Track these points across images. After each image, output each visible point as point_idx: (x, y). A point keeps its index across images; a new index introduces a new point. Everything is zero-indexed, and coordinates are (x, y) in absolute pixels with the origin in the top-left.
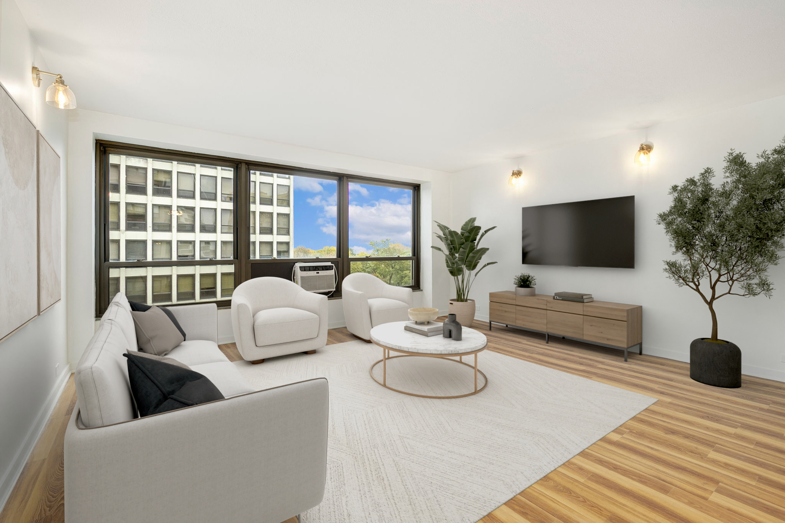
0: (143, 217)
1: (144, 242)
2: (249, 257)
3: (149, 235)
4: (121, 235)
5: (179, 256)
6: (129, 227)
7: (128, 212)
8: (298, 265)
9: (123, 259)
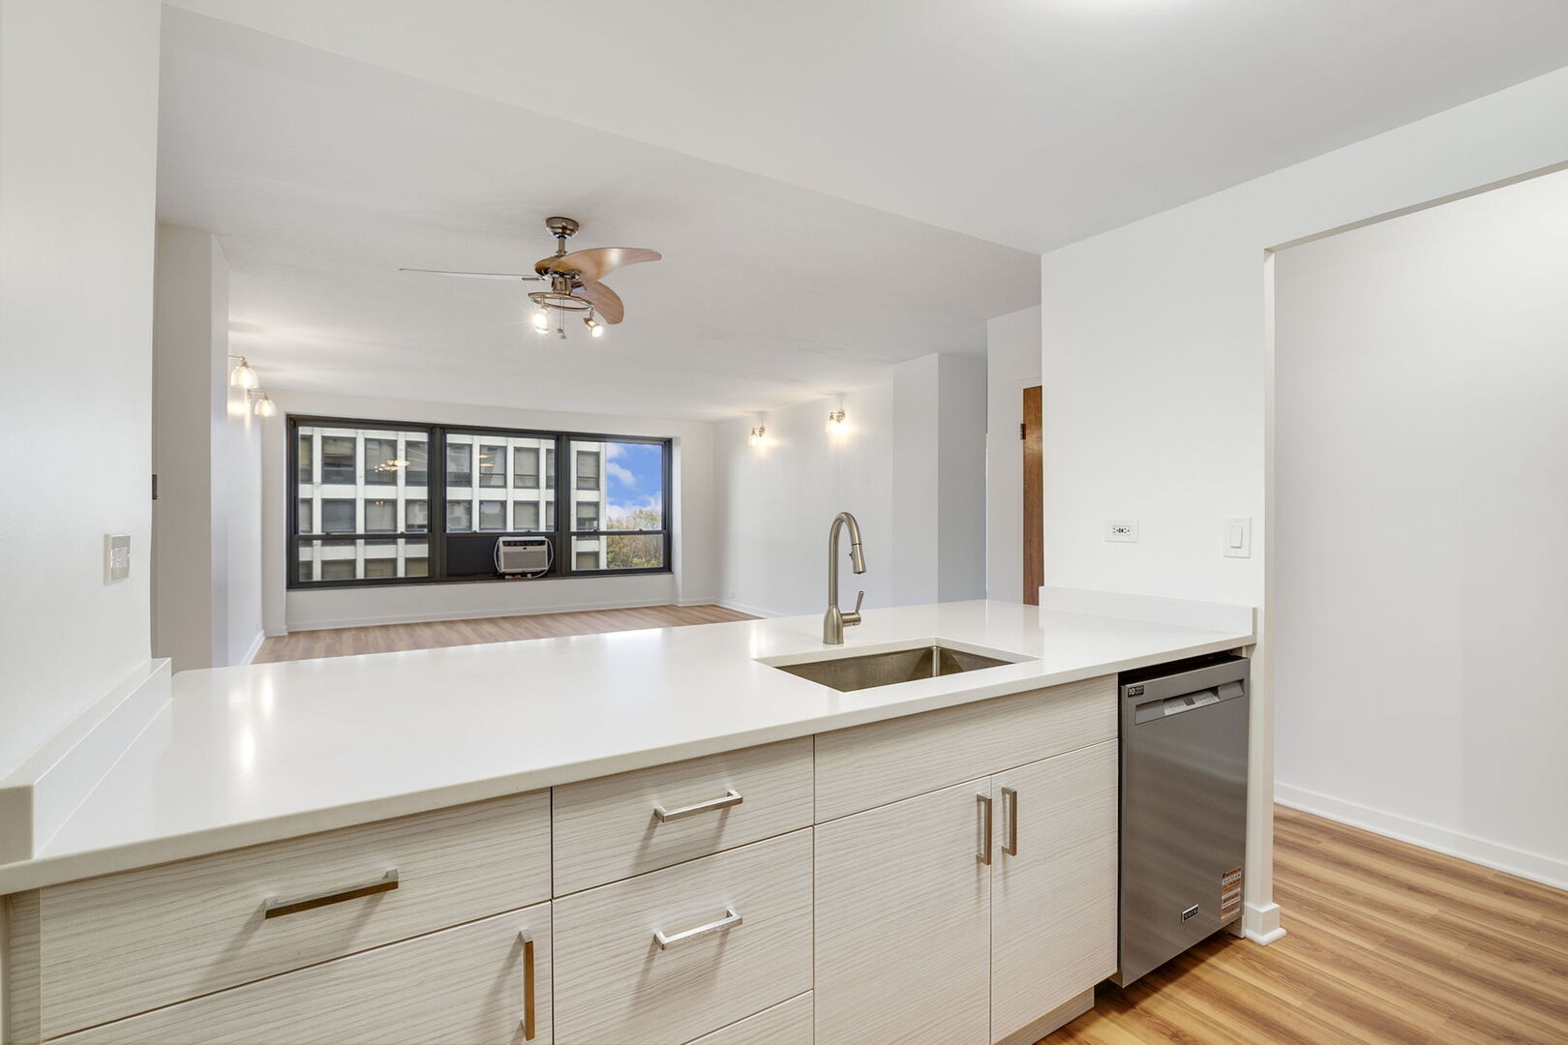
0: (350, 460)
1: (352, 503)
2: (445, 530)
3: (360, 491)
4: (317, 491)
5: (408, 526)
6: (327, 478)
7: (325, 452)
8: (501, 539)
9: (317, 530)
